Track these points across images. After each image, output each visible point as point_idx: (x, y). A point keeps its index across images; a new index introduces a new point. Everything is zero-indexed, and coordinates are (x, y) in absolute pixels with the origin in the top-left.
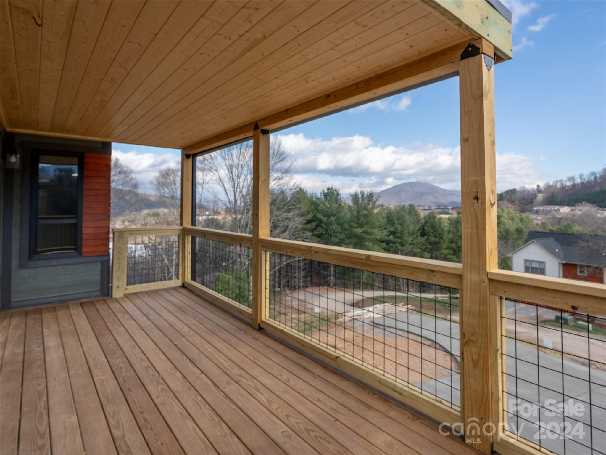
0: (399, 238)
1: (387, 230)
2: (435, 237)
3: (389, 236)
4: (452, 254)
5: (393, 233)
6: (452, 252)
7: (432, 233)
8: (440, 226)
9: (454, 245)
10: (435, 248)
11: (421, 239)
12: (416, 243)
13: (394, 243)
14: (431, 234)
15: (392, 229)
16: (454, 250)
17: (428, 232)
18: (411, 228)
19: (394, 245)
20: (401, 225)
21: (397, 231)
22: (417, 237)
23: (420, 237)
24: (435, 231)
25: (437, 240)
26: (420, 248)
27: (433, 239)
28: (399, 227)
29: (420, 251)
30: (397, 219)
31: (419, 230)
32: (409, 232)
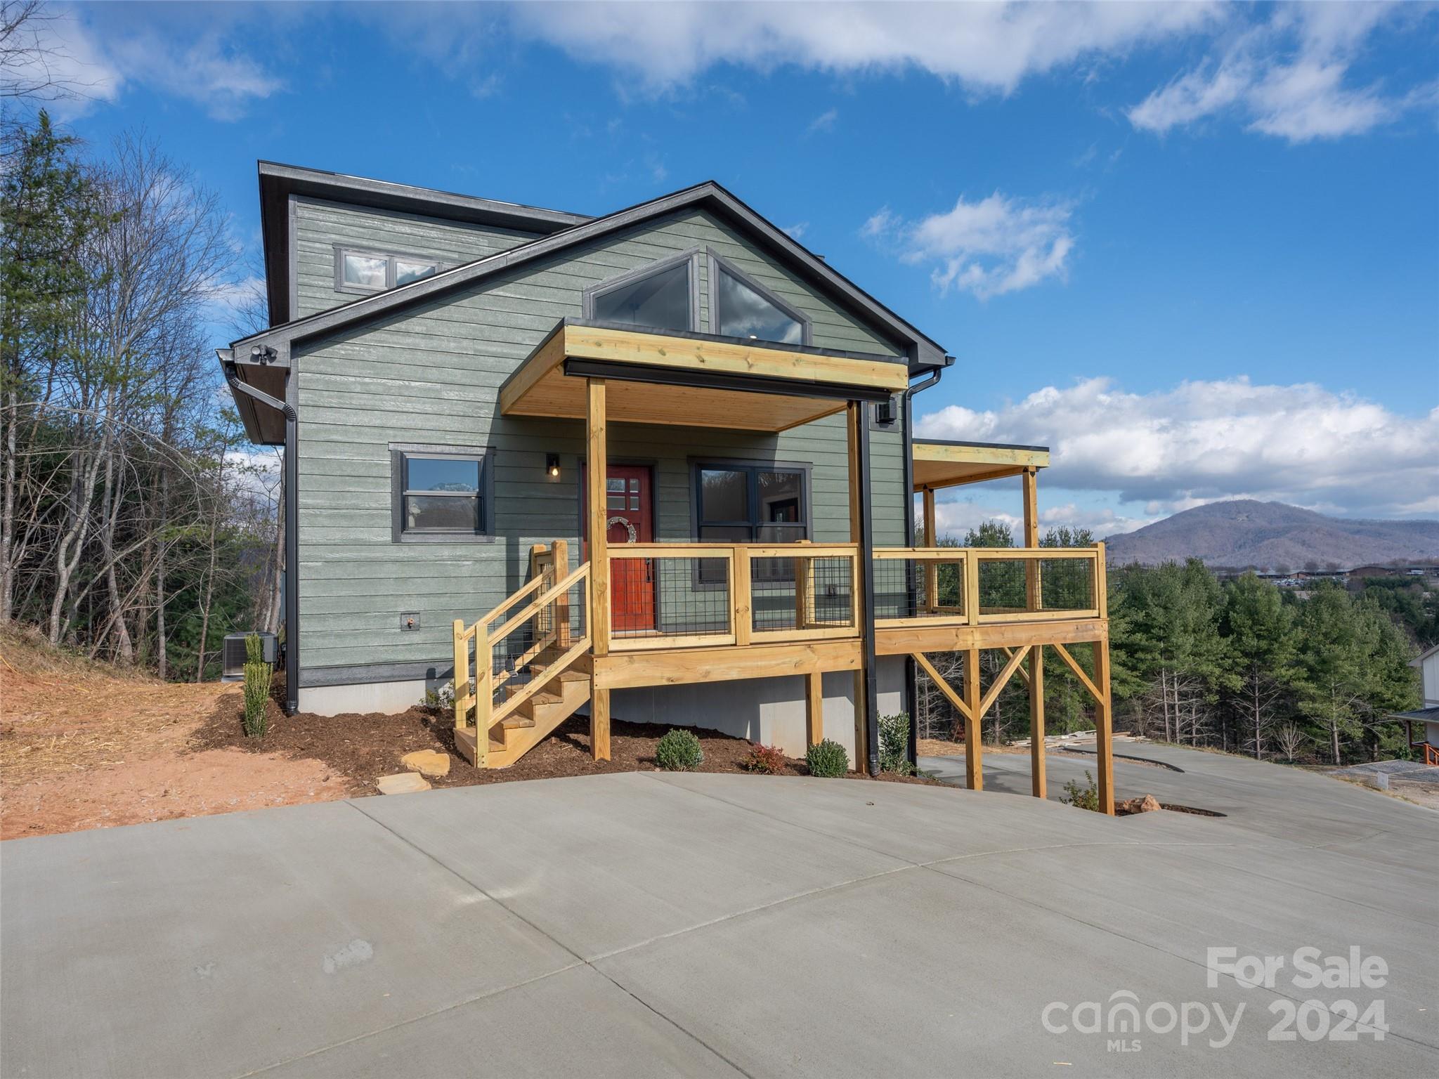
0: (1160, 639)
1: (1127, 619)
2: (1259, 637)
3: (1133, 632)
4: (1307, 680)
5: (1144, 627)
6: (1303, 672)
7: (1251, 628)
8: (1269, 610)
9: (1310, 658)
10: (1259, 663)
11: (1218, 643)
12: (1208, 651)
13: (1145, 650)
14: (1246, 630)
15: (1140, 617)
16: (1311, 669)
17: (1240, 627)
18: (1191, 615)
19: (1149, 657)
20: (1166, 608)
21: (1155, 623)
22: (1209, 636)
23: (1217, 638)
24: (1256, 622)
25: (1264, 644)
26: (1220, 666)
27: (1251, 642)
28: (1159, 616)
29: (1217, 671)
30: (1154, 595)
31: (1215, 620)
32: (1185, 626)
